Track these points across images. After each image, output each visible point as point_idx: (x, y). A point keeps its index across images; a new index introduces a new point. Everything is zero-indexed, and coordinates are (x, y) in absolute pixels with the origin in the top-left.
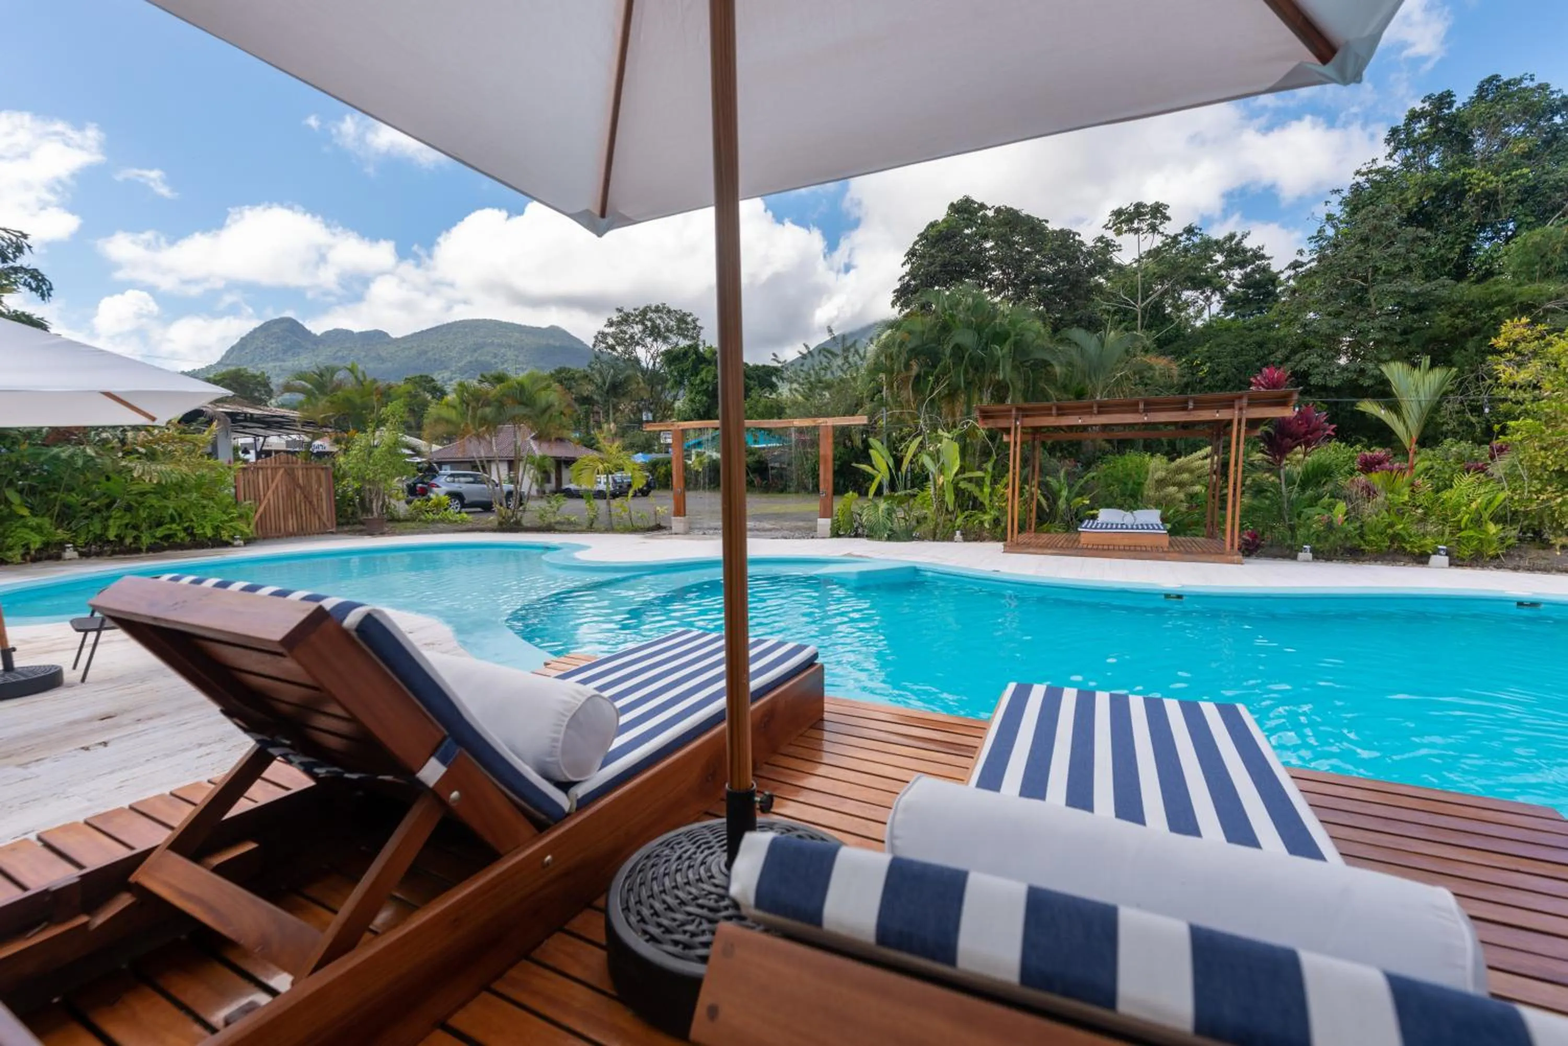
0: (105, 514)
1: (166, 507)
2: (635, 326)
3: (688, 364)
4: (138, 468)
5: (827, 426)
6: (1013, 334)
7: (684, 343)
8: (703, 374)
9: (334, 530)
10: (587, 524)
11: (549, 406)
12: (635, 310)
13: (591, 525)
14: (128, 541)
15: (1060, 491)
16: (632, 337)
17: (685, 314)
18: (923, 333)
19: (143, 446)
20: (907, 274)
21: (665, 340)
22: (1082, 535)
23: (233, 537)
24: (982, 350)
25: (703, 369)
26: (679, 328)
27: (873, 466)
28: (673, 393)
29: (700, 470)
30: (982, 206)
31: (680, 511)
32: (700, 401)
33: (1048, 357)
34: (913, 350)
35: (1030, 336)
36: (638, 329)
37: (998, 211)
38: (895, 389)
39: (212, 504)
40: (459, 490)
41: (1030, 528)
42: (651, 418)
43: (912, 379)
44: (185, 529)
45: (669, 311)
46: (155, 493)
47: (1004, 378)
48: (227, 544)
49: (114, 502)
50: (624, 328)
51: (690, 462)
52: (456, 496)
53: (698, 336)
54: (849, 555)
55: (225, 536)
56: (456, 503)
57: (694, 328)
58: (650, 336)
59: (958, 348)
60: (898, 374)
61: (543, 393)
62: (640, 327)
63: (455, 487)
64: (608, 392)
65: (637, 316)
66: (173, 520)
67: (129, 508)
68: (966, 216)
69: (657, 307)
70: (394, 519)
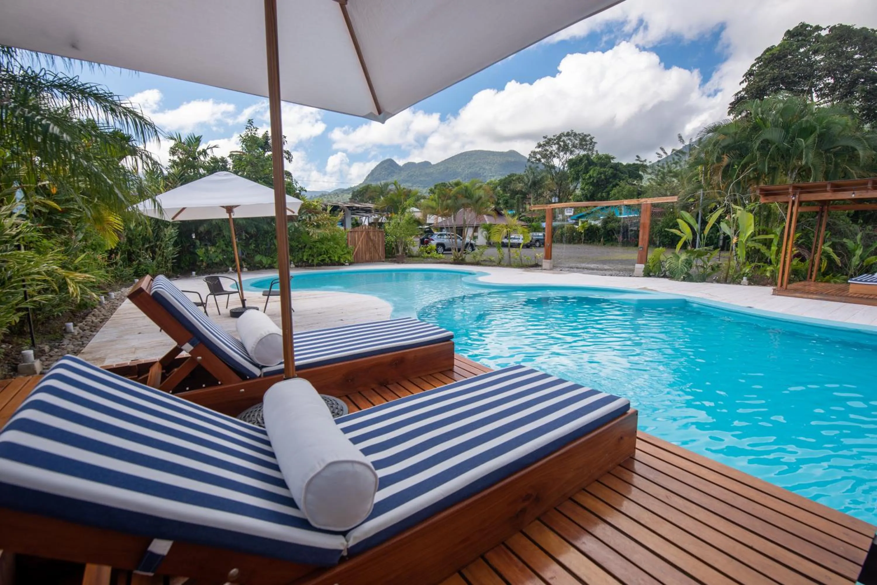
0: (303, 250)
1: (322, 248)
2: (553, 146)
3: (582, 166)
4: (312, 231)
5: (647, 204)
6: (818, 127)
7: (582, 153)
8: (591, 172)
9: (384, 260)
10: (497, 261)
11: (480, 198)
12: (554, 136)
13: (500, 263)
14: (310, 261)
15: (855, 250)
16: (551, 153)
17: (585, 135)
18: (736, 133)
19: (316, 222)
20: (744, 90)
21: (571, 153)
22: (851, 285)
23: (345, 262)
24: (788, 143)
25: (590, 170)
26: (581, 144)
27: (680, 230)
28: (575, 184)
29: (582, 231)
30: (818, 28)
31: (548, 256)
32: (587, 189)
33: (852, 144)
34: (724, 147)
35: (836, 129)
36: (555, 148)
37: (832, 29)
38: (708, 176)
39: (338, 247)
40: (443, 242)
41: (811, 278)
42: (557, 201)
43: (722, 168)
44: (329, 257)
45: (575, 135)
46: (319, 242)
47: (807, 163)
48: (343, 264)
49: (306, 245)
50: (547, 148)
51: (577, 227)
52: (442, 245)
53: (593, 148)
54: (645, 288)
55: (342, 261)
56: (441, 249)
57: (591, 144)
58: (562, 151)
59: (766, 143)
60: (711, 165)
61: (477, 191)
62: (557, 146)
63: (441, 241)
64: (530, 187)
65: (555, 140)
66: (325, 254)
67: (311, 248)
68: (800, 38)
69: (568, 133)
70: (411, 256)
